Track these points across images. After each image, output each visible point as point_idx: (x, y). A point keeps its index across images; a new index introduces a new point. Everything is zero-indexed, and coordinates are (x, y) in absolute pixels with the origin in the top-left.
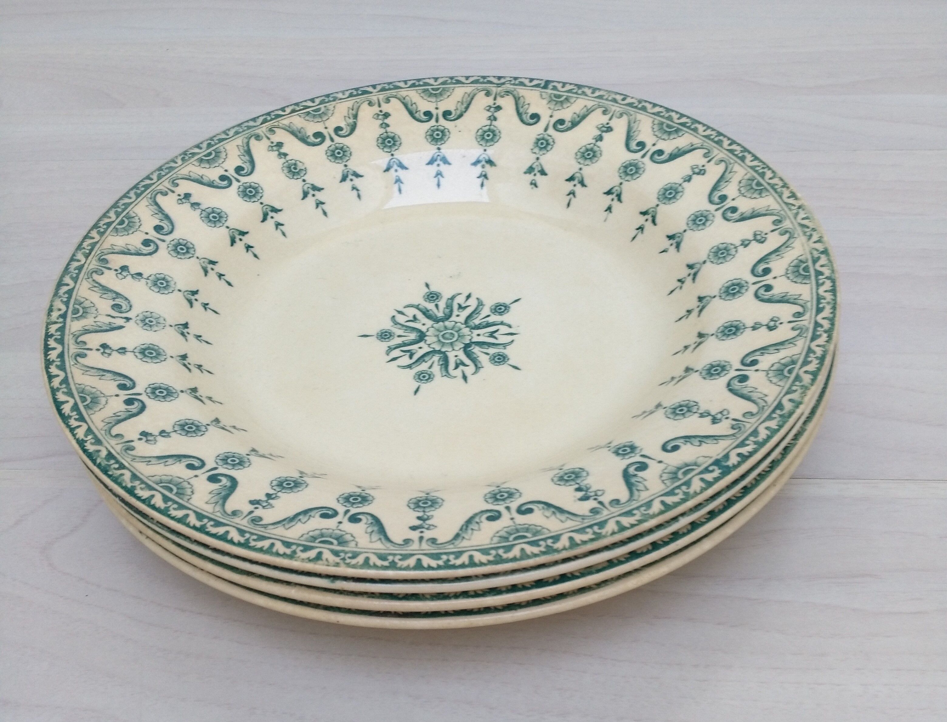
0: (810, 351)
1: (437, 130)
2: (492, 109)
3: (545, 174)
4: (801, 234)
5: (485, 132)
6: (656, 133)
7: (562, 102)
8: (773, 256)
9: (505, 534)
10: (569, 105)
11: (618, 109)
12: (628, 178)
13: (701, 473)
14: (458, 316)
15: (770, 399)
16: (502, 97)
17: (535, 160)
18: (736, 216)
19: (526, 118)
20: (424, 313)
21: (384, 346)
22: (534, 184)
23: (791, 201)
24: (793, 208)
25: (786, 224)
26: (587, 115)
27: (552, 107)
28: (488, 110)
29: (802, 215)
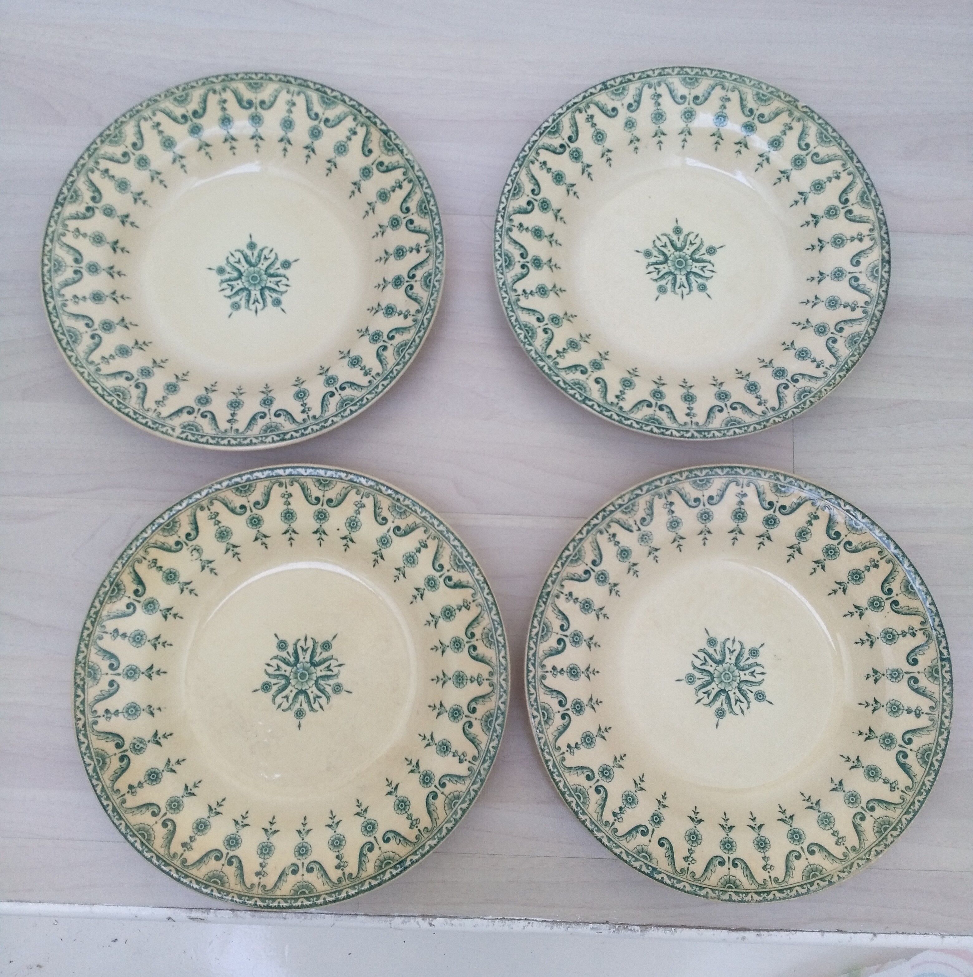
0: (747, 893)
1: (880, 602)
2: (911, 631)
3: (875, 683)
4: (845, 866)
5: (891, 633)
6: (921, 749)
7: (932, 675)
8: (825, 853)
9: (579, 789)
10: (932, 681)
11: (936, 716)
12: (882, 741)
13: (645, 864)
14: (745, 674)
15: (706, 882)
16: (924, 634)
17: (882, 673)
18: (858, 821)
19: (912, 656)
20: (739, 655)
21: (705, 645)
22: (868, 677)
23: (873, 852)
24: (867, 855)
25: (852, 855)
26: (926, 697)
27: (926, 670)
28: (909, 629)
29: (861, 862)
